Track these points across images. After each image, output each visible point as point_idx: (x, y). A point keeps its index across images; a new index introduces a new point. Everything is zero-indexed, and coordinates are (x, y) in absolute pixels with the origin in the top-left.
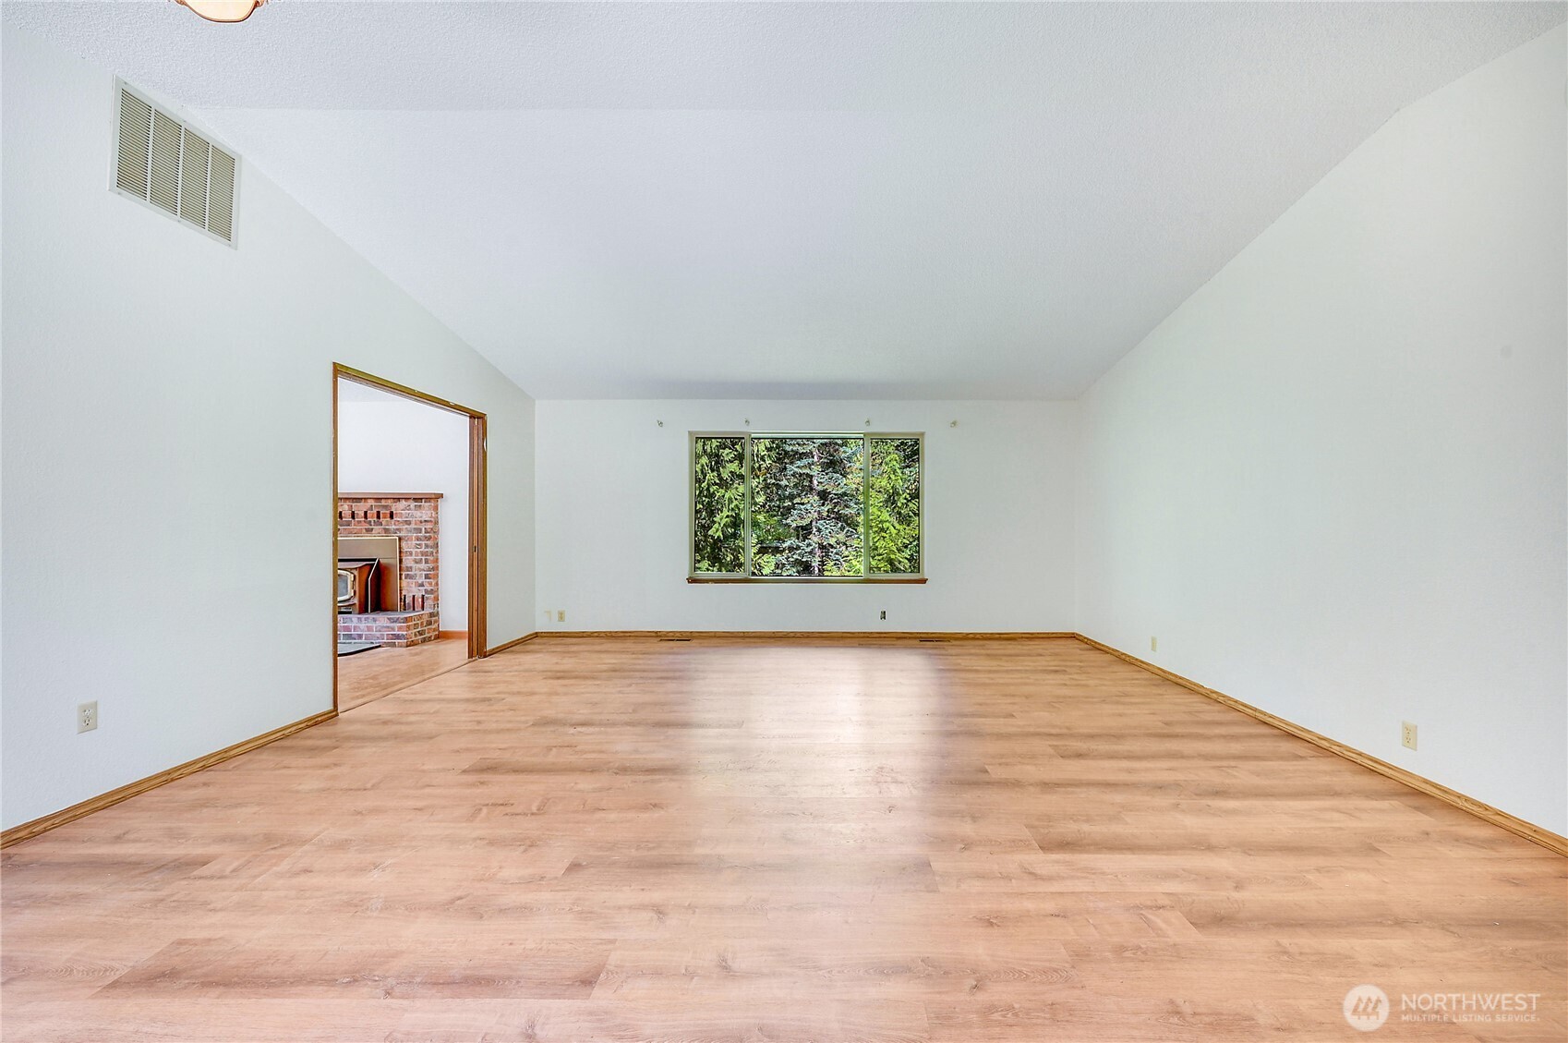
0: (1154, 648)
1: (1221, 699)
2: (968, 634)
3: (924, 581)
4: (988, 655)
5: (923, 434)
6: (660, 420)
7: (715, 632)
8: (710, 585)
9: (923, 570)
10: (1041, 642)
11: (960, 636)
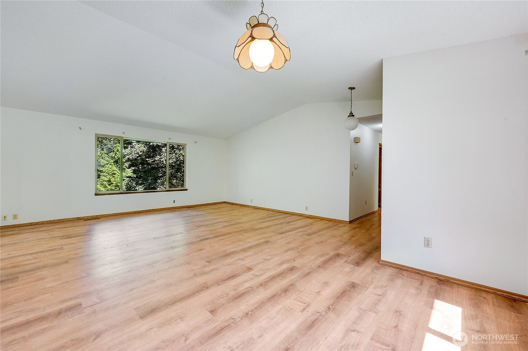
0: (252, 202)
1: (270, 210)
2: (199, 205)
3: (187, 190)
4: (212, 209)
5: (186, 144)
6: (80, 127)
7: (109, 214)
8: (106, 196)
9: (185, 186)
10: (218, 205)
11: (197, 205)
